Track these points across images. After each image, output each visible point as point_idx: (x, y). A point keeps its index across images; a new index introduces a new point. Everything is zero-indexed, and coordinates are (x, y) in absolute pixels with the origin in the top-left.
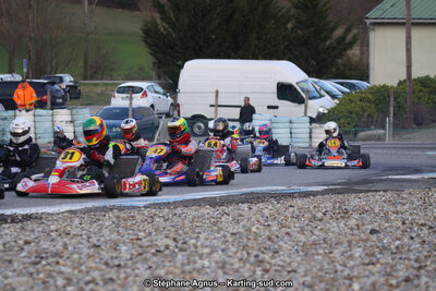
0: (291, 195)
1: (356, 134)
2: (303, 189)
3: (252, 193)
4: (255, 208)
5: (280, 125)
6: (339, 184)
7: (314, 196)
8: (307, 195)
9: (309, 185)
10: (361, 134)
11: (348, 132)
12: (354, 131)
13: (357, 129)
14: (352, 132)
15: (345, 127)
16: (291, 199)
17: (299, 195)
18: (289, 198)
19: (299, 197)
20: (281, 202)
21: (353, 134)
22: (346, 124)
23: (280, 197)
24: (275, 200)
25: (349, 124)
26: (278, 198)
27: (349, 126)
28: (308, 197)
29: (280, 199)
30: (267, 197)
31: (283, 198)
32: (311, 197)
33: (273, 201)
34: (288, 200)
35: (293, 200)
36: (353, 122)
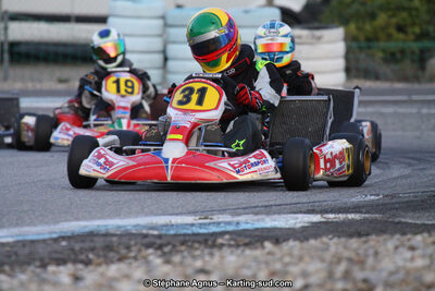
0: (209, 241)
1: (421, 60)
2: (249, 222)
3: (91, 235)
6: (356, 209)
7: (277, 242)
8: (255, 238)
9: (268, 210)
11: (398, 56)
12: (417, 51)
13: (427, 44)
14: (413, 53)
15: (389, 37)
16: (207, 251)
17: (231, 239)
18: (202, 247)
19: (230, 246)
20: (177, 259)
21: (413, 61)
22: (393, 31)
23: (174, 246)
24: (159, 252)
25: (401, 29)
26: (167, 249)
27: (401, 36)
28: (258, 244)
29: (175, 250)
30: (136, 245)
31: (183, 248)
32: (268, 245)
33: (151, 258)
34: (198, 253)
35: (211, 254)
36: (414, 24)
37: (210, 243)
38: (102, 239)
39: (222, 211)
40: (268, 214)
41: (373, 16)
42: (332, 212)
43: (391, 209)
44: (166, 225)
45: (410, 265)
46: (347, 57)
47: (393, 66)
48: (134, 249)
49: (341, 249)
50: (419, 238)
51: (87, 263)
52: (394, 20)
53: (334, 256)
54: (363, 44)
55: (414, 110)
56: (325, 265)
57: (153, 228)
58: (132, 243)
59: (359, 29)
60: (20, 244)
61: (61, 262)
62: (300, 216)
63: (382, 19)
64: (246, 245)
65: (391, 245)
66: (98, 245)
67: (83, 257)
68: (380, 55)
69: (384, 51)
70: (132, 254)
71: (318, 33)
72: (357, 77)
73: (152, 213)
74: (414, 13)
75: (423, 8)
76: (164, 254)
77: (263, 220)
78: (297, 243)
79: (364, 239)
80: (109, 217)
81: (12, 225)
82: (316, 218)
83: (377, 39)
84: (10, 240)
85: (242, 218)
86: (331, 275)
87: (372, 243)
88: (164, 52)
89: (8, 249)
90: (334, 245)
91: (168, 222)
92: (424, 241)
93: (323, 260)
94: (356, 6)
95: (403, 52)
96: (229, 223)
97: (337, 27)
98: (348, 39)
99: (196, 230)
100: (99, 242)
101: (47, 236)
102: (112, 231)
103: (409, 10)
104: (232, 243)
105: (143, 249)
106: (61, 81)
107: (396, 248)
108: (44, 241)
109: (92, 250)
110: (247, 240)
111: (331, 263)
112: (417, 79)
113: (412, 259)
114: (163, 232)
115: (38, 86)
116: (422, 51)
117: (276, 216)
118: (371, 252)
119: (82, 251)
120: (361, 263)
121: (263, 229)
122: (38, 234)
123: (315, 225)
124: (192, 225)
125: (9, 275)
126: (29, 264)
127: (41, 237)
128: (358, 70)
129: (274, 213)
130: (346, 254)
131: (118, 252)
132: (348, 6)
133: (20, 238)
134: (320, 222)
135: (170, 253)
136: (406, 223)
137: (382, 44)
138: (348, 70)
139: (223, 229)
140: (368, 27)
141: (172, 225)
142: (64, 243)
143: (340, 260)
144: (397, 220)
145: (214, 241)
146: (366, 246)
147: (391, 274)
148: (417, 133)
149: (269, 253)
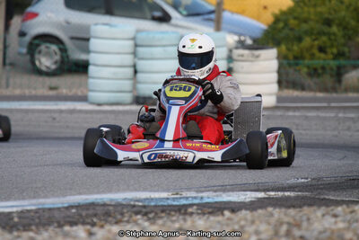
0: (182, 210)
1: (339, 74)
2: (210, 197)
3: (93, 205)
4: (100, 233)
5: (157, 51)
6: (291, 188)
7: (233, 211)
10: (353, 76)
11: (320, 71)
12: (335, 68)
13: (342, 62)
14: (332, 69)
15: (313, 56)
16: (181, 217)
17: (198, 209)
18: (177, 214)
19: (198, 214)
20: (160, 222)
21: (332, 76)
22: (315, 51)
23: (156, 214)
24: (145, 218)
25: (322, 49)
26: (151, 215)
27: (322, 55)
28: (219, 213)
29: (157, 217)
30: (127, 212)
31: (163, 215)
32: (227, 213)
33: (140, 221)
34: (174, 218)
35: (185, 220)
36: (332, 46)
37: (183, 211)
38: (102, 208)
39: (189, 189)
40: (224, 191)
41: (300, 39)
42: (272, 190)
43: (318, 189)
44: (147, 199)
45: (334, 227)
46: (279, 72)
47: (315, 80)
48: (126, 215)
49: (282, 216)
50: (340, 209)
51: (93, 225)
52: (316, 43)
53: (277, 221)
54: (292, 62)
55: (332, 115)
56: (271, 227)
57: (138, 201)
58: (125, 211)
59: (288, 49)
60: (41, 211)
61: (73, 224)
62: (248, 193)
63: (307, 41)
64: (210, 213)
65: (319, 213)
66: (99, 212)
67: (89, 221)
68: (305, 70)
69: (308, 67)
70: (126, 219)
71: (257, 52)
72: (287, 87)
73: (136, 190)
74: (333, 37)
75: (340, 34)
76: (149, 219)
77: (221, 196)
78: (248, 212)
79: (298, 210)
80: (103, 192)
81: (30, 198)
82: (261, 195)
83: (303, 58)
84: (33, 208)
85: (204, 194)
86: (276, 233)
87: (305, 212)
88: (134, 66)
89: (32, 214)
90: (277, 213)
91: (148, 196)
92: (344, 211)
93: (269, 224)
94: (286, 31)
95: (323, 68)
96: (195, 198)
97: (272, 48)
98: (280, 57)
99: (170, 202)
100: (100, 210)
101: (60, 206)
102: (108, 203)
103: (329, 34)
104: (199, 211)
105: (133, 215)
106: (52, 88)
107: (323, 215)
108: (59, 209)
109: (95, 215)
110: (210, 210)
111: (276, 226)
112: (334, 90)
113: (336, 223)
114: (146, 204)
115: (33, 92)
116: (339, 68)
117: (231, 193)
118: (305, 218)
119: (87, 216)
120: (298, 226)
121: (221, 202)
122: (53, 204)
123: (260, 200)
124: (168, 199)
125: (36, 233)
126: (49, 225)
127: (56, 206)
128: (287, 82)
129: (229, 191)
130: (286, 219)
131: (115, 218)
132: (280, 31)
133: (40, 207)
134: (264, 198)
135: (154, 218)
136: (328, 199)
137: (307, 62)
138: (280, 82)
139: (190, 202)
140: (295, 48)
141: (152, 199)
142: (74, 211)
143: (282, 224)
144: (322, 197)
145: (186, 210)
146: (301, 214)
147: (321, 233)
148: (336, 133)
149: (228, 219)
